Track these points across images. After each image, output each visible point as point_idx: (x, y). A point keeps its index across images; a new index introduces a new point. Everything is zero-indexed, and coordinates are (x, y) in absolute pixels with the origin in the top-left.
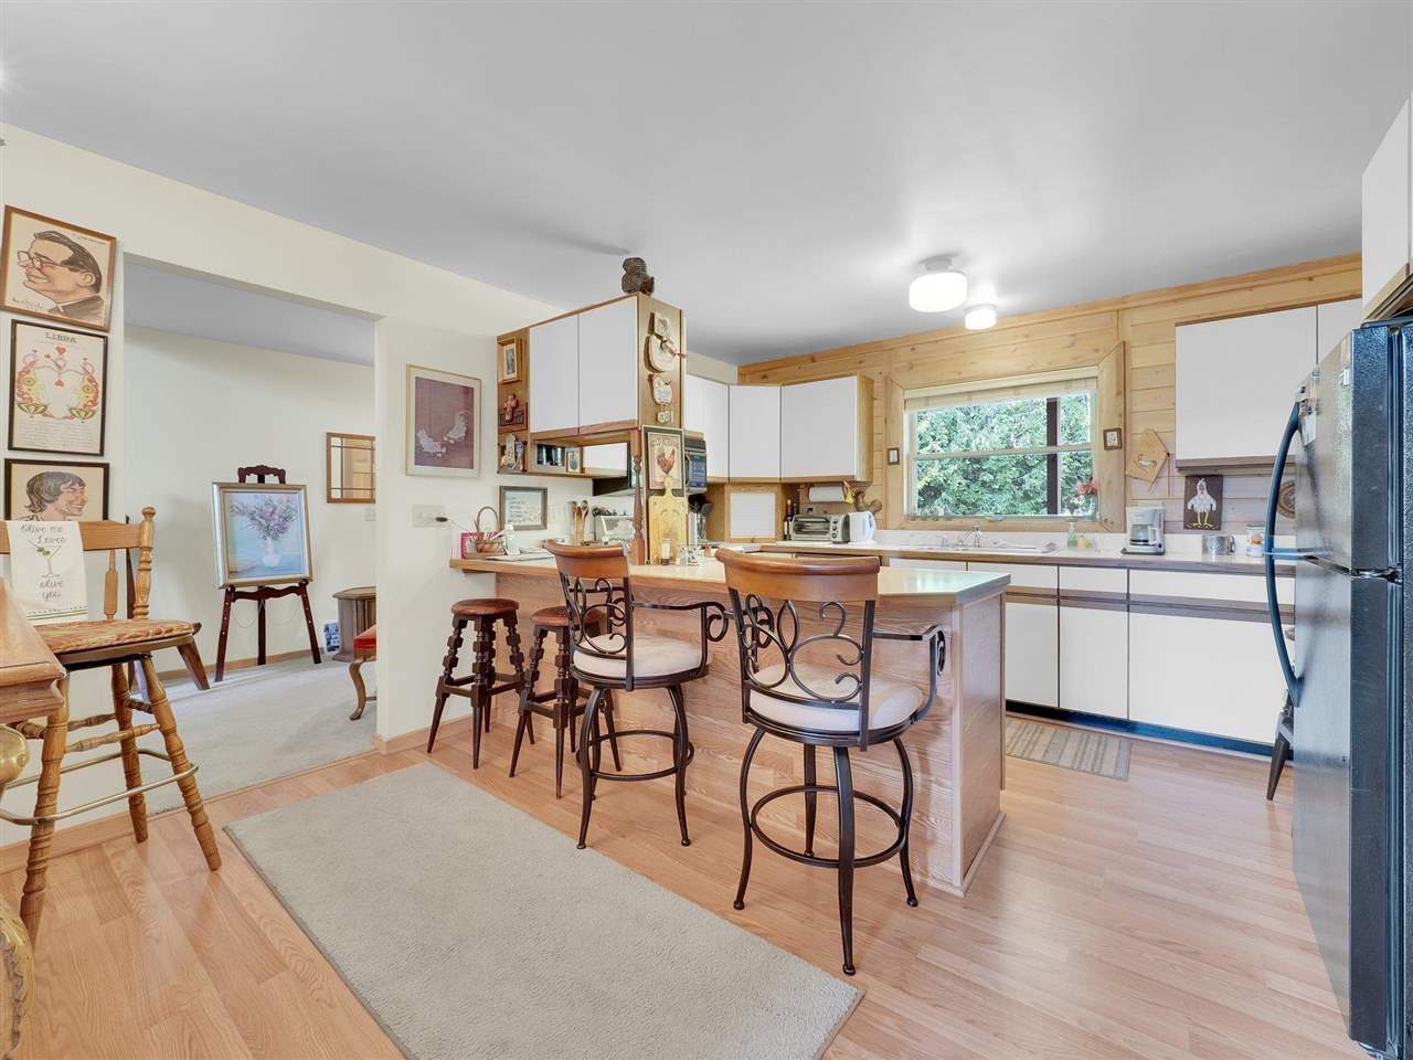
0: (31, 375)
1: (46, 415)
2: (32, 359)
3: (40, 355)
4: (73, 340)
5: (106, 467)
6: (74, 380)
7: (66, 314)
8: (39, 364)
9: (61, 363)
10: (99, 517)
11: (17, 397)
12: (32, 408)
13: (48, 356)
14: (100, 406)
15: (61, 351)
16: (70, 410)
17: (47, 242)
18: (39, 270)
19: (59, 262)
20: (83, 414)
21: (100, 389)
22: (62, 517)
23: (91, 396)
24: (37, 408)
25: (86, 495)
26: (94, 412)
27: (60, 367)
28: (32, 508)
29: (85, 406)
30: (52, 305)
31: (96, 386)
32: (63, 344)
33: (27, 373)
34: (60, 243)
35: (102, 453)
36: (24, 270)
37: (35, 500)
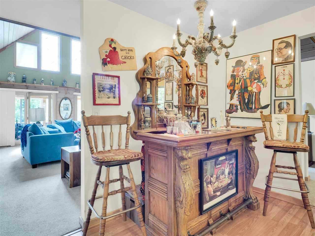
0: (279, 78)
1: (281, 88)
2: (278, 74)
3: (280, 73)
4: (286, 67)
5: (294, 99)
6: (287, 77)
7: (285, 60)
8: (280, 75)
9: (284, 74)
10: (293, 113)
11: (276, 85)
12: (279, 86)
13: (281, 73)
14: (293, 83)
15: (284, 70)
16: (286, 85)
17: (281, 44)
18: (279, 52)
19: (283, 48)
20: (289, 86)
21: (293, 78)
22: (285, 113)
23: (291, 80)
24: (280, 86)
25: (290, 107)
26: (292, 85)
27: (284, 75)
28: (279, 111)
29: (290, 83)
30: (282, 59)
31: (292, 77)
32: (284, 69)
33: (278, 78)
34: (283, 43)
35: (294, 96)
36: (277, 53)
37: (280, 109)
